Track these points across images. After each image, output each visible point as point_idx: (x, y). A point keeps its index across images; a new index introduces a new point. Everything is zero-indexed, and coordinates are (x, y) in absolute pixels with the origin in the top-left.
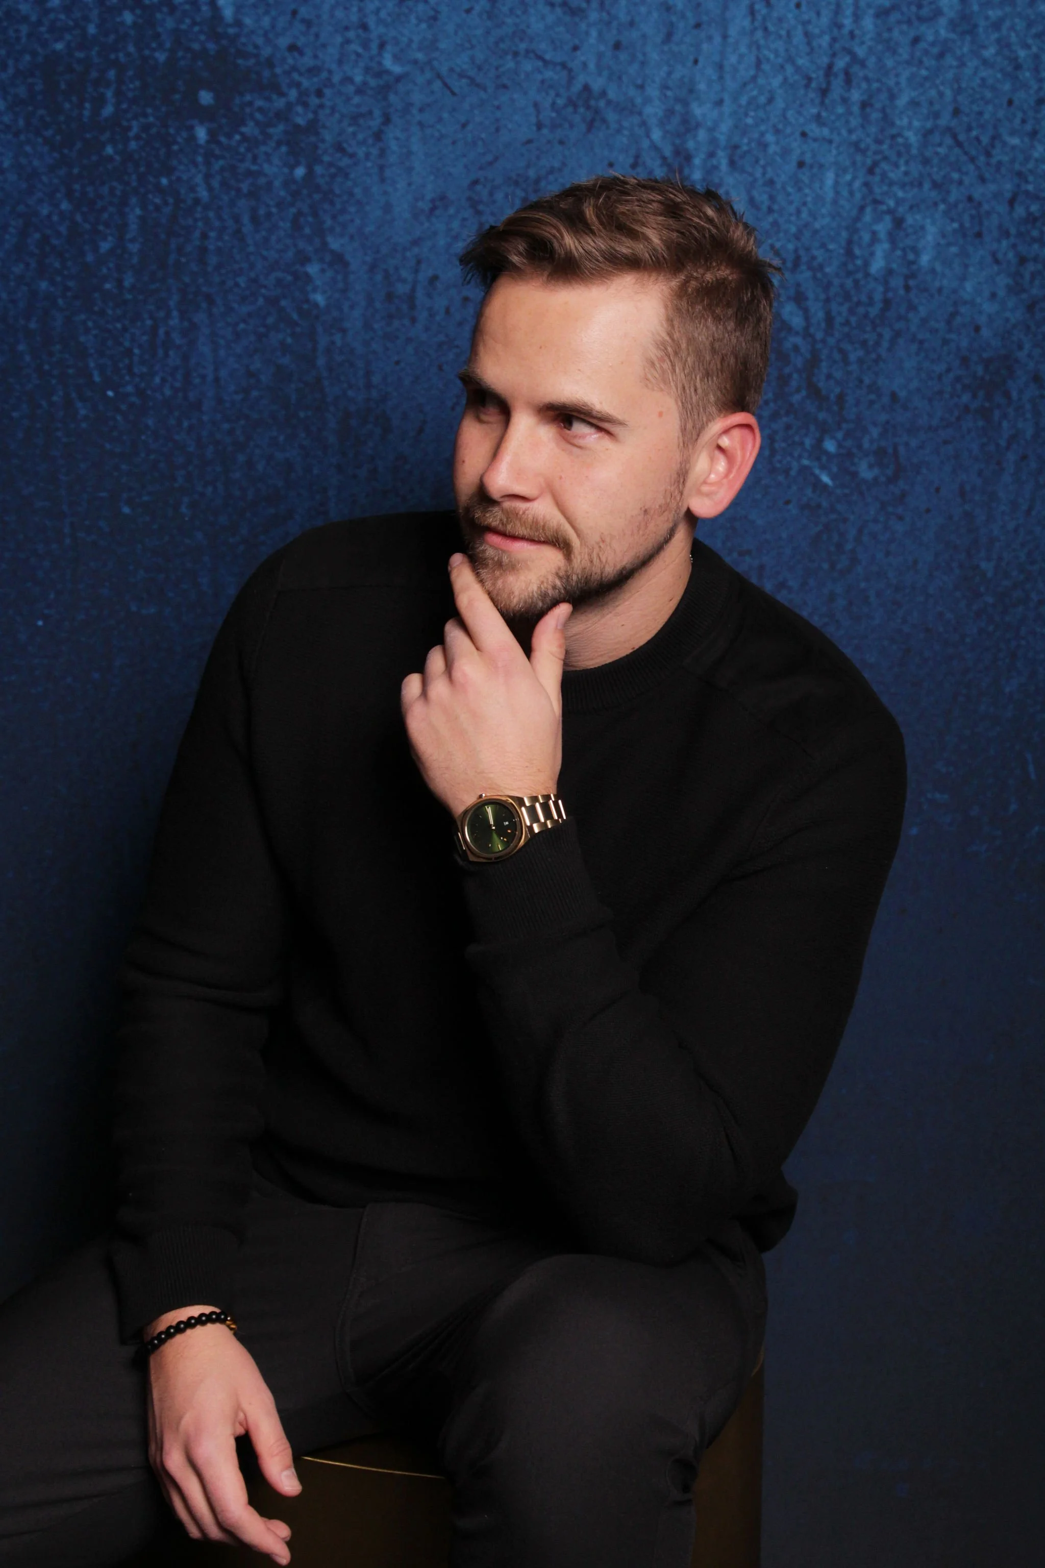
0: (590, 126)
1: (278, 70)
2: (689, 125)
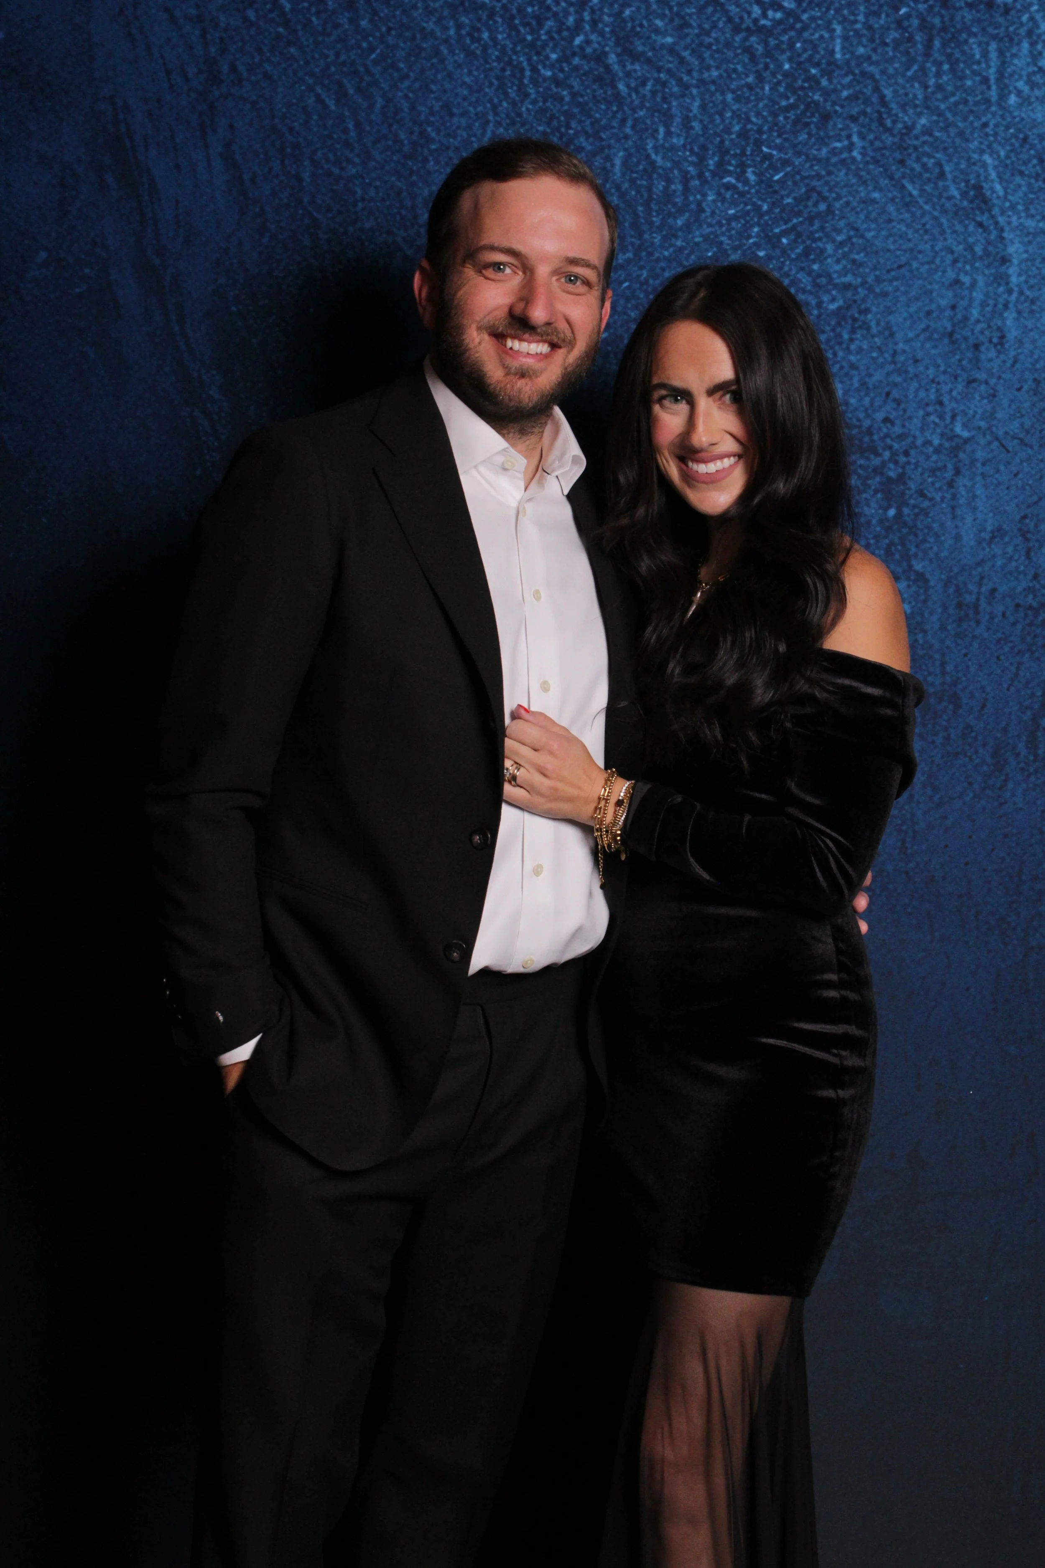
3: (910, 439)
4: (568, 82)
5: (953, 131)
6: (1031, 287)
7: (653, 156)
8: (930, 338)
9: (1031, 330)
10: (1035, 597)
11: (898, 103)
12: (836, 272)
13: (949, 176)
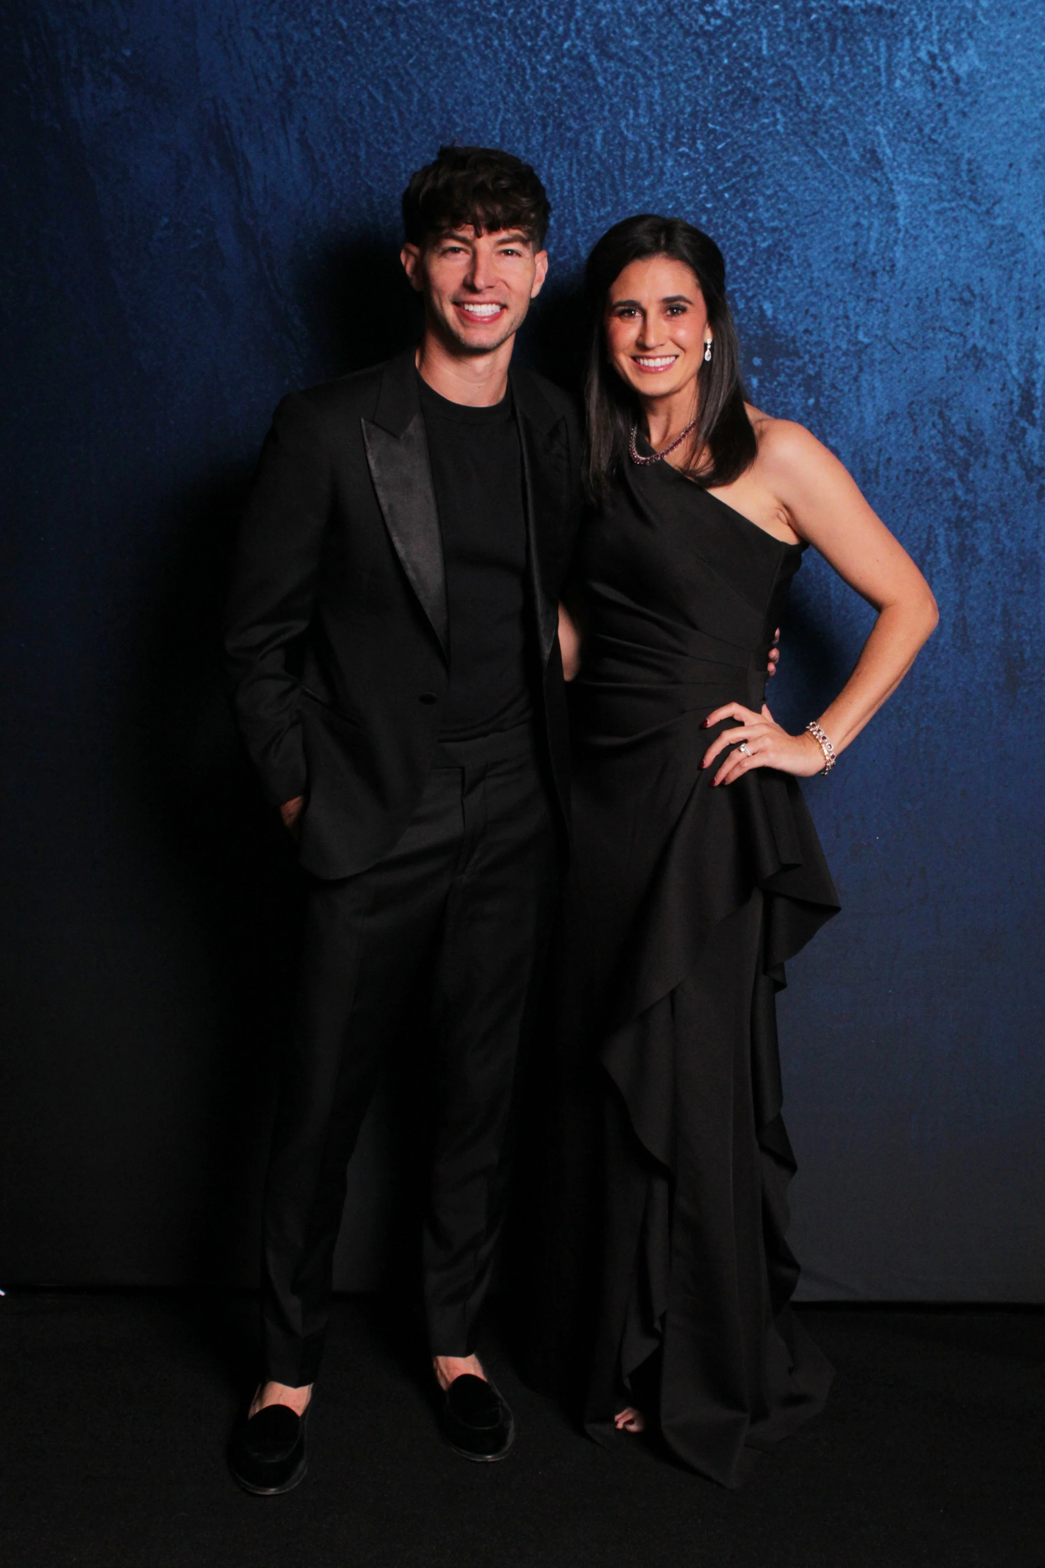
0: (977, 368)
1: (798, 344)
2: (1033, 365)
3: (825, 346)
4: (560, 77)
5: (853, 109)
6: (915, 227)
7: (625, 132)
8: (838, 268)
9: (915, 260)
10: (921, 464)
11: (811, 88)
12: (766, 218)
13: (851, 143)
